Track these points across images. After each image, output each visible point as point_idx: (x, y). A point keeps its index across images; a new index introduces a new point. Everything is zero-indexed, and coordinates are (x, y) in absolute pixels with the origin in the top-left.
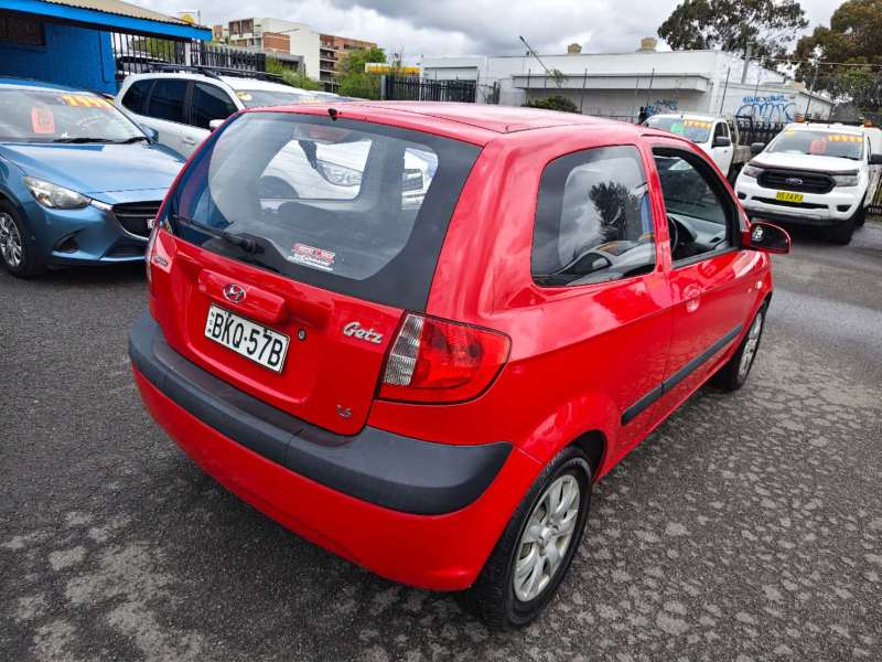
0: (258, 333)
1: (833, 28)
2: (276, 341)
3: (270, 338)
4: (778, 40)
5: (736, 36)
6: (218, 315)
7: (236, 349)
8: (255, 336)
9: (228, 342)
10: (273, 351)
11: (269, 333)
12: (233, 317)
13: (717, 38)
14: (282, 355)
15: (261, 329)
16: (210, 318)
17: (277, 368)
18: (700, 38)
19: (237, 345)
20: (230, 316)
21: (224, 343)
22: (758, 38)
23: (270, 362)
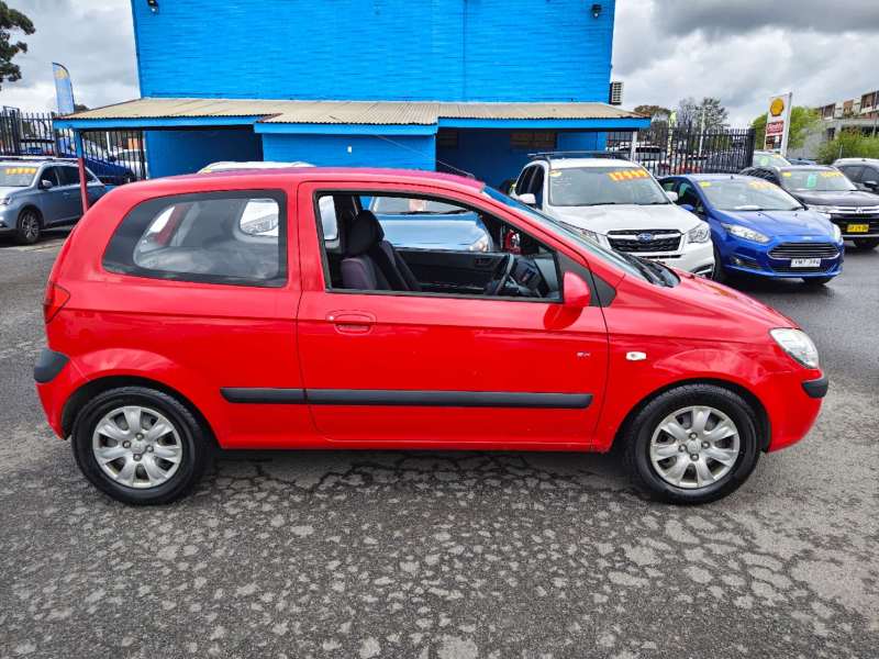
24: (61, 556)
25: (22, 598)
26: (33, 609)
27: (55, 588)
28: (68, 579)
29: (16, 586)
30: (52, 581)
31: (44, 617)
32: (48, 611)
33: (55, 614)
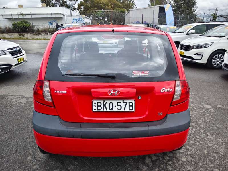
0: (120, 103)
1: (84, 2)
2: (129, 103)
3: (126, 103)
4: (72, 4)
5: (62, 3)
6: (98, 103)
7: (112, 111)
8: (119, 104)
9: (107, 110)
10: (129, 106)
11: (125, 101)
12: (106, 101)
13: (57, 3)
14: (134, 106)
15: (121, 101)
16: (94, 105)
17: (133, 110)
18: (53, 3)
19: (112, 109)
20: (104, 101)
21: (105, 110)
22: (67, 3)
23: (129, 109)
24: (206, 152)
25: (223, 150)
26: (224, 146)
27: (215, 146)
28: (211, 145)
29: (222, 154)
30: (214, 148)
31: (223, 142)
32: (221, 143)
33: (221, 141)
